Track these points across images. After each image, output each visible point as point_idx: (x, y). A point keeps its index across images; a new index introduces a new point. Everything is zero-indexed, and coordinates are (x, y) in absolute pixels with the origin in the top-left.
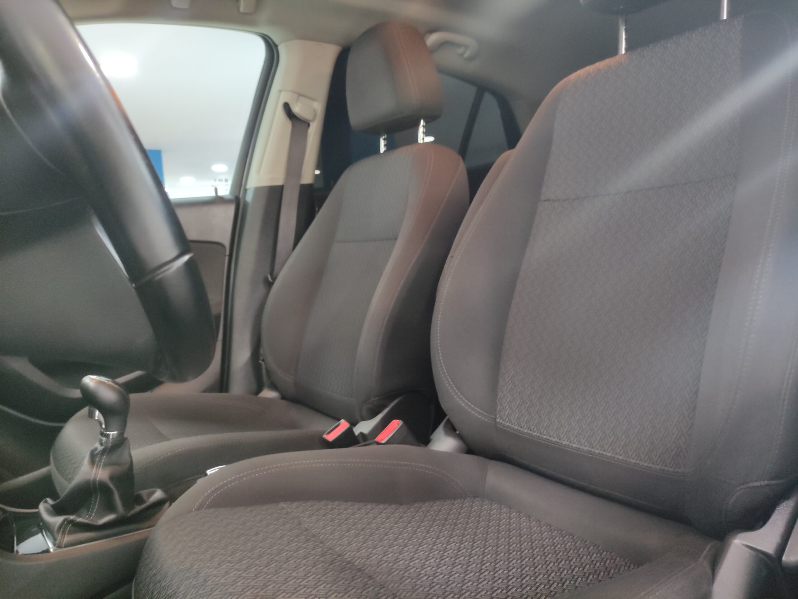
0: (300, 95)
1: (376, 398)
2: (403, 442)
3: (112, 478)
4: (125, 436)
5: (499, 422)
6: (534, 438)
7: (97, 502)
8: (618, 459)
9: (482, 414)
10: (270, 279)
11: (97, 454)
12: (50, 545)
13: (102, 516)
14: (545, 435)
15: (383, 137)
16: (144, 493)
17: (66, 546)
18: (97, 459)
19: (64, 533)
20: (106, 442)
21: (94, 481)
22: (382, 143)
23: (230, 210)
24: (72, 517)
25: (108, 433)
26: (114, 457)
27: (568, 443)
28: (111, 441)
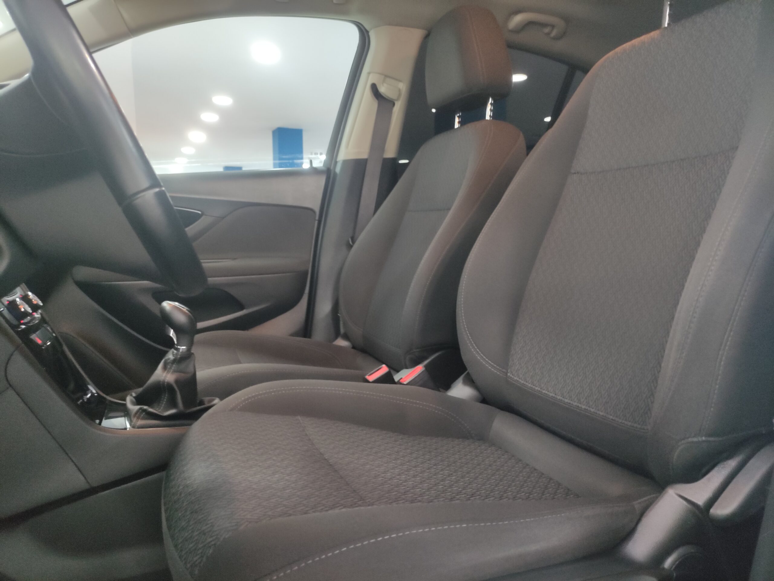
0: (386, 76)
1: (418, 350)
2: (423, 385)
3: (177, 381)
4: (192, 352)
5: (509, 376)
6: (535, 393)
7: (165, 398)
8: (599, 414)
9: (495, 367)
10: (351, 243)
11: (169, 363)
12: (128, 426)
13: (167, 410)
14: (544, 390)
15: (458, 115)
16: (206, 399)
17: (139, 428)
18: (169, 367)
19: (138, 418)
20: (177, 354)
21: (164, 382)
22: (457, 120)
23: (322, 181)
24: (145, 407)
25: (179, 347)
26: (183, 366)
27: (561, 398)
28: (180, 353)
